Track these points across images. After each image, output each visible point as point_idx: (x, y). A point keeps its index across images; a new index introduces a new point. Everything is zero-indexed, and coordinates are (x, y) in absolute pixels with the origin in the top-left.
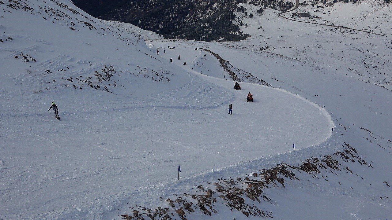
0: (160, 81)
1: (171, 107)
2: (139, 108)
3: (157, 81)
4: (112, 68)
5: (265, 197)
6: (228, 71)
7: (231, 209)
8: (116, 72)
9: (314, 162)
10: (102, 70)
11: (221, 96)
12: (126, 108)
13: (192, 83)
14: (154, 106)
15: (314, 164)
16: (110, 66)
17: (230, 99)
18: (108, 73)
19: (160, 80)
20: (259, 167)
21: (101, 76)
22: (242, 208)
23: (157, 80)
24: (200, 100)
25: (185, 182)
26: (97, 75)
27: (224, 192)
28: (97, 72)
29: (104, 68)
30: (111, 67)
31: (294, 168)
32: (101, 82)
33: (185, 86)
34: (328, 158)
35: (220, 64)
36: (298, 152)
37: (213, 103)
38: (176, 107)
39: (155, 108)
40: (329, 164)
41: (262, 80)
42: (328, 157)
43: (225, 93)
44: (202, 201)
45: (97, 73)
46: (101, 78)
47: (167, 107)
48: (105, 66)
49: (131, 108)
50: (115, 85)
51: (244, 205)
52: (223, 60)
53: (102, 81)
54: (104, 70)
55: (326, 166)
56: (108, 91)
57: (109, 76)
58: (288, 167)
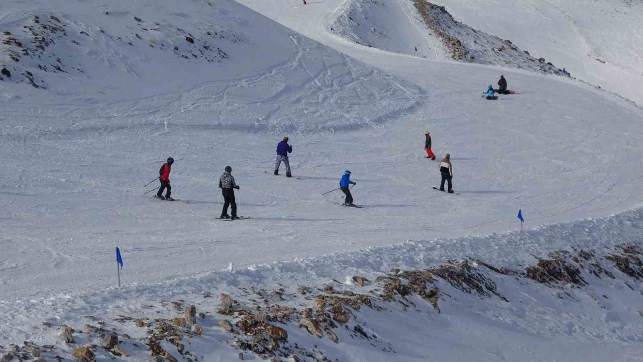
0: (196, 56)
1: (219, 127)
2: (120, 128)
3: (187, 57)
4: (57, 23)
5: (358, 329)
6: (441, 34)
7: (241, 355)
8: (65, 34)
9: (576, 260)
10: (25, 27)
11: (381, 99)
12: (81, 130)
13: (295, 64)
14: (165, 123)
15: (577, 265)
16: (52, 18)
17: (408, 105)
18: (40, 37)
19: (198, 53)
20: (385, 265)
21: (20, 45)
22: (277, 353)
23: (189, 55)
24: (312, 109)
25: (138, 290)
26: (8, 43)
27: (236, 314)
28: (7, 33)
29: (31, 22)
30: (53, 20)
31: (505, 272)
32: (17, 60)
33: (274, 71)
34: (626, 251)
35: (419, 16)
36: (533, 235)
37: (350, 118)
38: (234, 128)
39: (167, 130)
40: (627, 267)
41: (541, 60)
42: (630, 249)
43: (394, 92)
44: (157, 333)
45: (8, 36)
46: (19, 50)
47: (207, 127)
48: (37, 18)
49: (95, 129)
50: (59, 69)
51: (287, 345)
52: (429, 4)
53: (18, 58)
54: (31, 29)
55: (616, 271)
56: (34, 85)
57: (43, 44)
58: (482, 268)
